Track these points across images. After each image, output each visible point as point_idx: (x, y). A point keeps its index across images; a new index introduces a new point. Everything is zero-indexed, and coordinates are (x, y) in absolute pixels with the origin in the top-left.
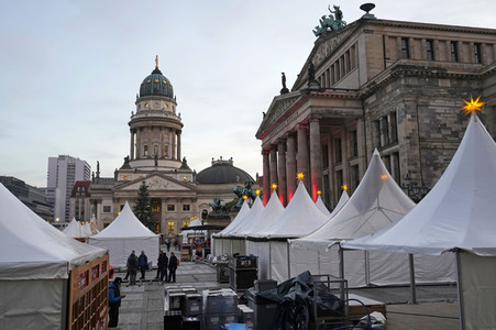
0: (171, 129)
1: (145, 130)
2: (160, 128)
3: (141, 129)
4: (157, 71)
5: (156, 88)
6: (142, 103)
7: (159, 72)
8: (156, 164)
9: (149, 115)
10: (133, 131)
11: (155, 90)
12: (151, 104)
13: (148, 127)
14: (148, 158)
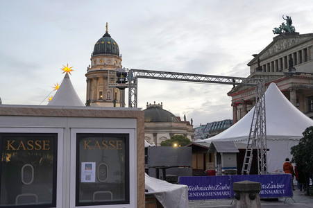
1: (101, 80)
3: (97, 78)
4: (107, 35)
5: (106, 48)
6: (98, 59)
7: (109, 36)
8: (115, 106)
10: (89, 81)
12: (106, 60)
14: (104, 101)
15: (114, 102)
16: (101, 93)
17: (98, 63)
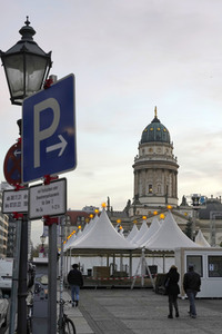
0: (171, 171)
1: (150, 172)
2: (163, 170)
3: (147, 170)
4: (156, 120)
5: (155, 135)
6: (147, 149)
8: (167, 201)
9: (154, 159)
10: (137, 172)
11: (158, 137)
12: (155, 149)
13: (153, 169)
14: (155, 196)
15: (166, 196)
16: (150, 187)
17: (147, 153)
